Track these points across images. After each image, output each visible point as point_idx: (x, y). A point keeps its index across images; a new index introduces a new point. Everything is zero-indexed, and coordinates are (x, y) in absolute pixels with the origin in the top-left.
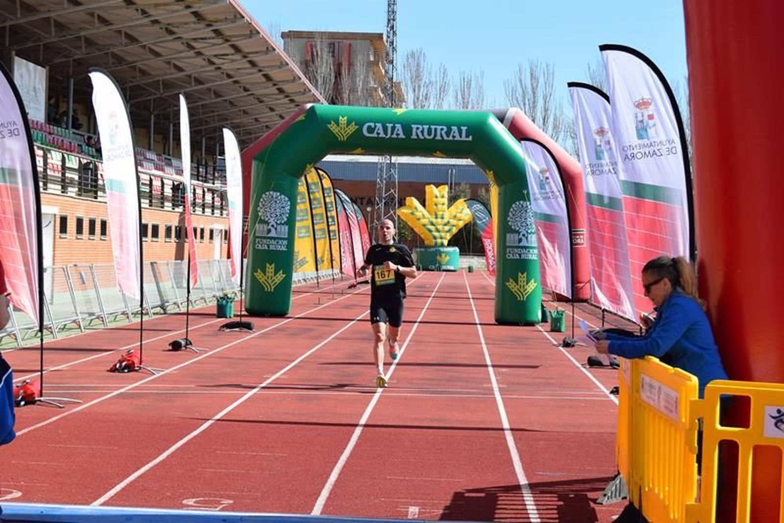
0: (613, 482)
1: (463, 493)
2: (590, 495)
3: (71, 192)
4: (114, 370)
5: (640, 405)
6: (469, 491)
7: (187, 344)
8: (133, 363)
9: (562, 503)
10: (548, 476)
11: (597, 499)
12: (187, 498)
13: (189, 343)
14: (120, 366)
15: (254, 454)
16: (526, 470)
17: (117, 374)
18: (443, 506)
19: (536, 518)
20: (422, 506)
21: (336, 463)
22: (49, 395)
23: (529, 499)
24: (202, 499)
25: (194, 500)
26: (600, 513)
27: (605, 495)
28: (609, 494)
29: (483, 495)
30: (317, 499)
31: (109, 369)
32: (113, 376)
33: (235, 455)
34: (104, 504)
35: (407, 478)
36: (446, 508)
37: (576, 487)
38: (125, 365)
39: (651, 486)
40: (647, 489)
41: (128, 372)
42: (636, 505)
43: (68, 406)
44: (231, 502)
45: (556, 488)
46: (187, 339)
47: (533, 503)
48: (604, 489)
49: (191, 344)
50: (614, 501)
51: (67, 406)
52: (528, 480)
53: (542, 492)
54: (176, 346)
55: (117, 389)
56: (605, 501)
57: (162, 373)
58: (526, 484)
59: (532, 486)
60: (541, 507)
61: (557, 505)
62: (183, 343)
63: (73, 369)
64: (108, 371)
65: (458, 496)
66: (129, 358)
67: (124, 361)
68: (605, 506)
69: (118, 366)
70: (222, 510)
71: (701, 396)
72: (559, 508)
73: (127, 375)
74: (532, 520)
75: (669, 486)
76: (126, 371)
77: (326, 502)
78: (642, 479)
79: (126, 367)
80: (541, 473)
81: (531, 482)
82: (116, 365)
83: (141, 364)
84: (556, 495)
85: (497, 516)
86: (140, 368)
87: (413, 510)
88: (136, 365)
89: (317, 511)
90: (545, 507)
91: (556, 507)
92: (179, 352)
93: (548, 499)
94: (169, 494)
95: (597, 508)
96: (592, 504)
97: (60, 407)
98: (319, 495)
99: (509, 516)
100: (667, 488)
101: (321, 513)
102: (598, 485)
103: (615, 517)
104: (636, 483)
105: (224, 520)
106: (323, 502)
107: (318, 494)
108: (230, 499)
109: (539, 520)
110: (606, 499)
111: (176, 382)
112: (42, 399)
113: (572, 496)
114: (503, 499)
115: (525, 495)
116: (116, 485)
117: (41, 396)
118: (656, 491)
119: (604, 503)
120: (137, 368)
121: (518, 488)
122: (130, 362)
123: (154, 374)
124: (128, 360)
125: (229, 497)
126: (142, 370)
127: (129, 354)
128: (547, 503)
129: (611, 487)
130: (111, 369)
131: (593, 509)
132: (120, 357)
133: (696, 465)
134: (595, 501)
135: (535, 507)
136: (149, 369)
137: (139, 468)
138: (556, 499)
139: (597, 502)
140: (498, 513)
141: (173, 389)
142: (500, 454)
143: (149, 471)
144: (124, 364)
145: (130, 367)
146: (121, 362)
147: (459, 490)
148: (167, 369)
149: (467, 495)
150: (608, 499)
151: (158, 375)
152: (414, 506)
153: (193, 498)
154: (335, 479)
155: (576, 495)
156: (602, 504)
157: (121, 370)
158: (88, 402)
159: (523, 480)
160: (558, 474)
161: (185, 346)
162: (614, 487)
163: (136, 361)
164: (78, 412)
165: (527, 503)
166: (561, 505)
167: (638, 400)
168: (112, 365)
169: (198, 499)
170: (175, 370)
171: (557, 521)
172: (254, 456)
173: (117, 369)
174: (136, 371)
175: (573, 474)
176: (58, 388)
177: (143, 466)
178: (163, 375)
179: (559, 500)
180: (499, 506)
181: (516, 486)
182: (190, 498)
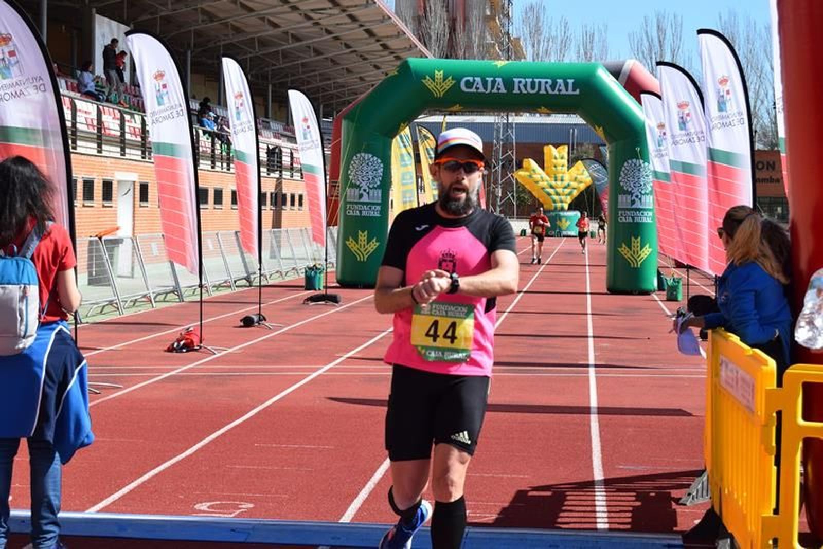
0: (699, 478)
1: (527, 492)
2: (675, 493)
4: (171, 350)
5: (720, 391)
6: (535, 489)
7: (260, 320)
8: (192, 342)
9: (638, 504)
10: (630, 470)
11: (680, 499)
12: (201, 502)
13: (262, 318)
14: (178, 346)
15: (296, 446)
16: (605, 464)
17: (174, 354)
18: (499, 509)
19: (604, 523)
23: (600, 498)
24: (218, 502)
25: (209, 504)
26: (682, 516)
27: (689, 494)
28: (695, 494)
29: (549, 493)
30: (352, 501)
31: (166, 348)
32: (168, 357)
33: (275, 447)
34: (99, 512)
36: (502, 511)
37: (659, 483)
38: (184, 344)
39: (730, 489)
40: (726, 492)
41: (187, 351)
42: (717, 510)
43: (105, 391)
44: (251, 506)
45: (637, 485)
46: (260, 314)
47: (604, 503)
48: (688, 486)
49: (265, 320)
50: (700, 501)
51: (103, 392)
52: (604, 474)
53: (618, 490)
54: (248, 322)
55: (168, 371)
56: (690, 501)
57: (225, 352)
58: (601, 481)
60: (614, 509)
61: (634, 507)
62: (256, 318)
63: (127, 349)
64: (165, 351)
65: (521, 496)
66: (188, 337)
67: (181, 340)
68: (689, 508)
69: (175, 346)
70: (238, 516)
71: (780, 383)
72: (635, 510)
73: (185, 355)
74: (599, 526)
75: (747, 491)
76: (184, 350)
77: (362, 506)
78: (722, 479)
79: (185, 346)
80: (621, 467)
82: (173, 345)
83: (201, 342)
84: (634, 494)
85: (559, 520)
86: (201, 347)
88: (195, 344)
89: (347, 518)
90: (618, 509)
91: (631, 509)
92: (253, 328)
93: (623, 498)
94: (181, 497)
95: (679, 509)
96: (674, 505)
97: (96, 393)
98: (356, 497)
99: (573, 520)
100: (745, 494)
101: (353, 520)
102: (684, 481)
103: (697, 522)
104: (716, 485)
106: (359, 506)
107: (355, 495)
108: (251, 502)
109: (607, 526)
110: (691, 498)
111: (237, 363)
113: (653, 494)
114: (572, 498)
115: (597, 494)
116: (124, 486)
118: (735, 496)
119: (688, 503)
120: (196, 348)
121: (590, 484)
122: (189, 341)
123: (215, 354)
124: (187, 339)
125: (250, 501)
126: (202, 350)
127: (189, 332)
128: (622, 503)
129: (698, 484)
130: (169, 348)
131: (675, 512)
132: (178, 336)
133: (775, 468)
134: (677, 501)
135: (605, 509)
136: (209, 348)
137: (159, 465)
138: (634, 498)
139: (681, 502)
140: (562, 517)
141: (230, 370)
142: (579, 444)
143: (169, 468)
144: (182, 343)
145: (189, 347)
146: (179, 341)
147: (523, 489)
148: (231, 347)
149: (530, 494)
150: (693, 498)
151: (218, 355)
153: (208, 502)
154: (381, 476)
155: (657, 493)
156: (685, 505)
157: (179, 350)
158: (129, 387)
159: (599, 476)
160: (640, 468)
161: (258, 322)
162: (700, 485)
163: (196, 340)
164: (114, 398)
165: (597, 503)
166: (638, 506)
167: (718, 386)
168: (168, 345)
169: (212, 503)
170: (240, 349)
171: (629, 527)
172: (295, 449)
173: (175, 349)
174: (196, 350)
175: (659, 468)
176: (103, 371)
177: (165, 461)
178: (225, 355)
179: (636, 500)
180: (564, 508)
181: (588, 482)
182: (205, 502)
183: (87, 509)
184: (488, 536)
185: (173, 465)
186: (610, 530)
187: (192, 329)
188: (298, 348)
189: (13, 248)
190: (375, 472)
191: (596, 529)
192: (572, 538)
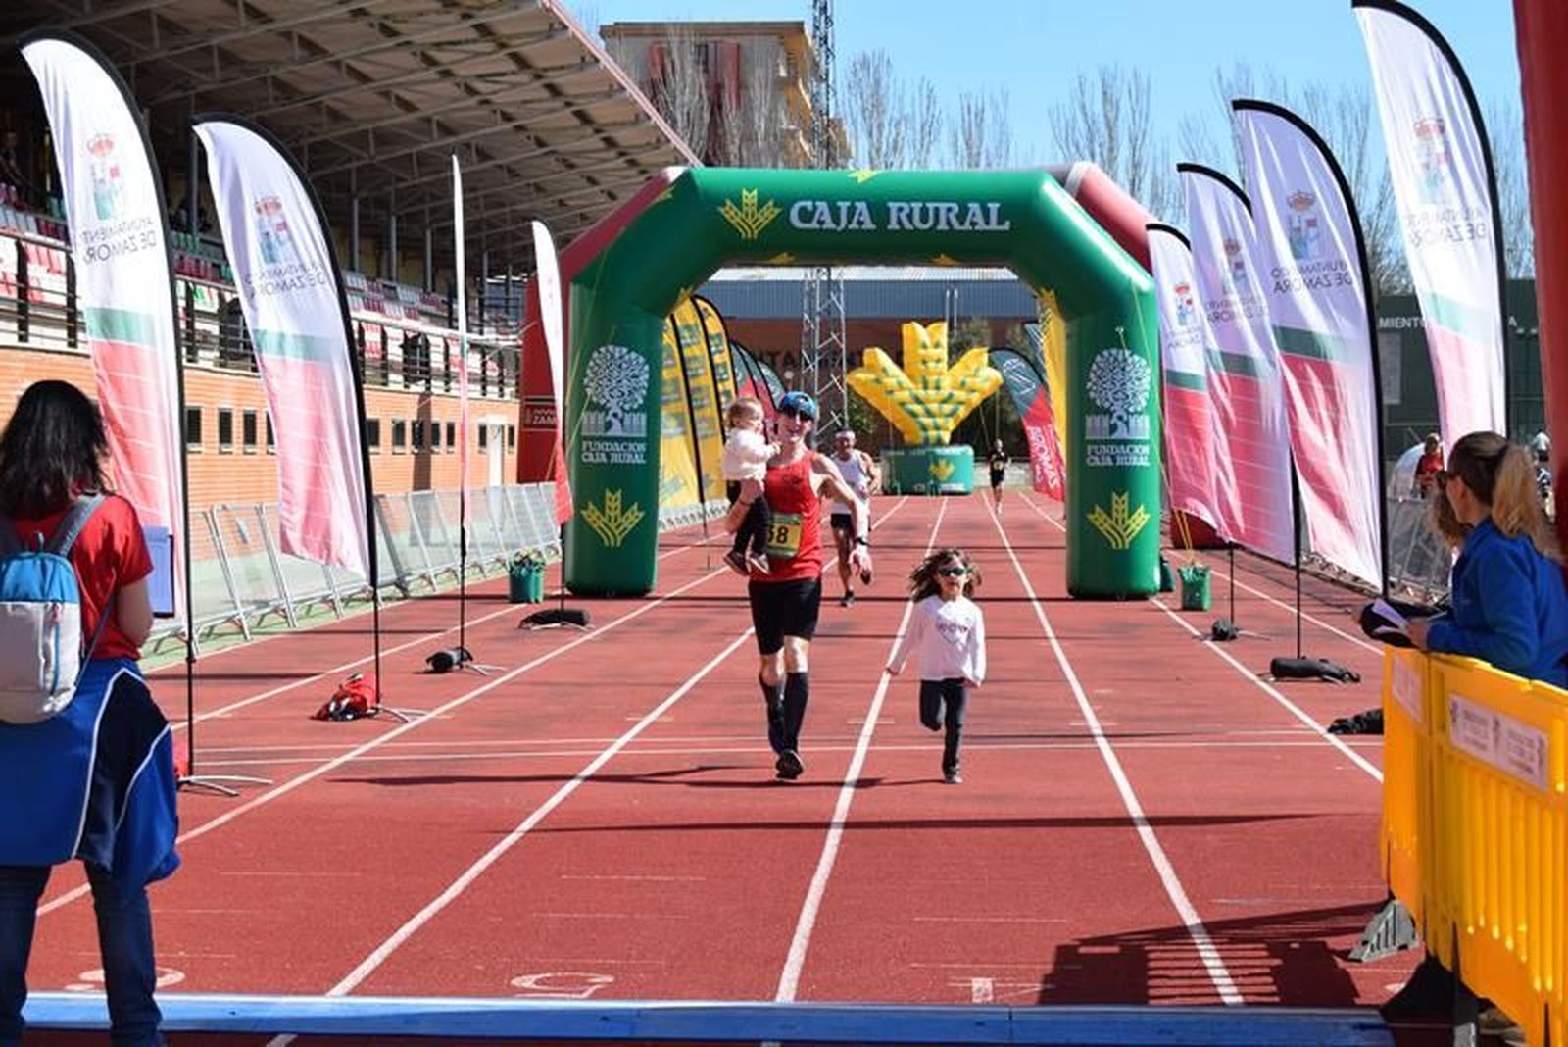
0: (1380, 915)
1: (1077, 947)
2: (1332, 943)
3: (204, 359)
4: (324, 715)
5: (1451, 758)
6: (1085, 942)
7: (462, 659)
8: (364, 700)
9: (1277, 962)
10: (1240, 906)
12: (519, 975)
13: (466, 656)
14: (337, 709)
15: (637, 878)
16: (1191, 898)
17: (331, 724)
18: (1039, 977)
19: (1233, 995)
20: (998, 975)
21: (805, 892)
22: (206, 771)
23: (1210, 956)
24: (548, 975)
25: (535, 978)
26: (1359, 979)
27: (1365, 943)
28: (1374, 941)
29: (1115, 949)
30: (782, 967)
31: (314, 713)
32: (325, 729)
33: (600, 881)
34: (352, 993)
35: (955, 919)
36: (1047, 979)
37: (1299, 927)
38: (348, 705)
39: (1482, 923)
40: (1471, 930)
41: (354, 718)
42: (1446, 962)
43: (246, 791)
44: (610, 979)
45: (1259, 932)
46: (461, 648)
47: (1219, 963)
48: (1362, 930)
49: (470, 657)
50: (1385, 953)
51: (244, 793)
52: (1199, 914)
53: (1233, 940)
54: (441, 663)
55: (337, 754)
56: (1366, 955)
57: (421, 719)
58: (1197, 925)
59: (1212, 929)
60: (1239, 972)
61: (1271, 967)
62: (455, 656)
63: (242, 716)
64: (312, 718)
65: (1065, 954)
66: (354, 691)
67: (343, 698)
68: (1367, 966)
69: (332, 708)
70: (595, 996)
72: (1275, 972)
73: (351, 724)
74: (1227, 1000)
75: (1529, 922)
76: (349, 716)
77: (803, 973)
78: (1458, 909)
79: (350, 708)
80: (1223, 901)
81: (1209, 919)
82: (327, 706)
83: (378, 700)
84: (1262, 946)
85: (1153, 992)
86: (377, 709)
87: (981, 986)
88: (369, 704)
89: (786, 994)
90: (1246, 972)
91: (1268, 970)
92: (448, 675)
93: (1249, 954)
94: (480, 967)
95: (1352, 969)
96: (1341, 963)
97: (231, 795)
98: (785, 961)
99: (1177, 991)
100: (1523, 928)
101: (796, 998)
102: (1344, 922)
104: (1444, 919)
105: (605, 1018)
106: (796, 975)
107: (783, 959)
108: (607, 974)
109: (1239, 999)
110: (1368, 950)
111: (451, 736)
112: (193, 779)
113: (1295, 946)
114: (1159, 957)
115: (1199, 947)
116: (371, 951)
117: (191, 773)
118: (1496, 933)
119: (1364, 958)
120: (370, 711)
121: (1182, 932)
122: (358, 699)
123: (406, 722)
124: (353, 695)
125: (603, 971)
126: (381, 715)
127: (354, 681)
128: (1250, 962)
129: (1378, 926)
130: (319, 713)
131: (1346, 975)
132: (336, 690)
134: (1345, 954)
135: (1225, 972)
136: (395, 711)
137: (411, 916)
138: (1264, 953)
139: (1352, 956)
140: (1154, 987)
141: (450, 750)
142: (1133, 864)
143: (431, 920)
144: (345, 703)
145: (358, 710)
146: (338, 699)
147: (1067, 942)
148: (431, 709)
149: (1083, 950)
150: (1372, 949)
151: (412, 724)
152: (980, 976)
153: (532, 973)
154: (811, 926)
155: (1303, 944)
156: (1359, 961)
157: (340, 715)
158: (283, 783)
159: (1191, 918)
160: (1257, 901)
161: (458, 663)
162: (1383, 926)
163: (370, 697)
164: (268, 802)
165: (1208, 963)
166: (1278, 966)
167: (1445, 749)
168: (320, 705)
169: (541, 976)
170: (447, 712)
171: (1276, 999)
172: (638, 884)
173: (331, 714)
174: (370, 716)
175: (1288, 901)
176: (218, 756)
177: (419, 909)
178: (424, 723)
179: (1272, 956)
180: (1152, 973)
181: (1179, 928)
182: (525, 974)
183: (329, 990)
184: (1049, 1018)
185: (437, 916)
186: (1248, 1004)
187: (360, 677)
188: (551, 708)
189: (37, 536)
190: (798, 918)
191: (1223, 1004)
192: (1190, 1018)
